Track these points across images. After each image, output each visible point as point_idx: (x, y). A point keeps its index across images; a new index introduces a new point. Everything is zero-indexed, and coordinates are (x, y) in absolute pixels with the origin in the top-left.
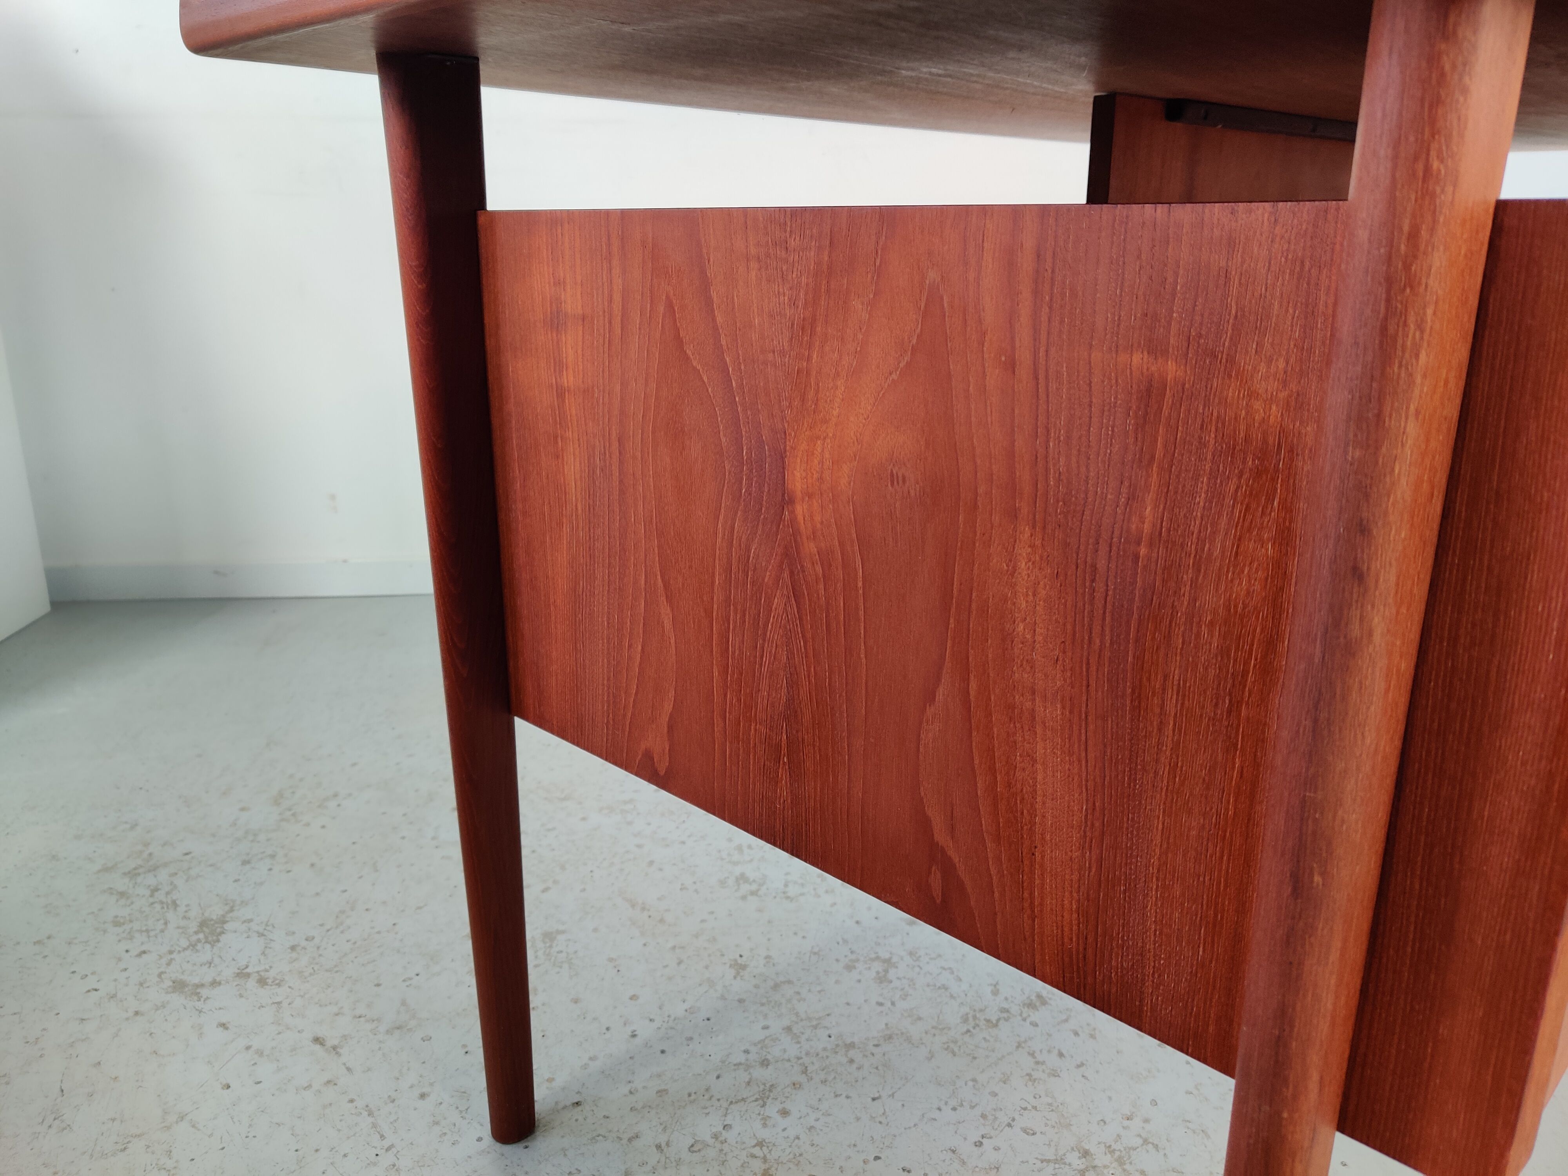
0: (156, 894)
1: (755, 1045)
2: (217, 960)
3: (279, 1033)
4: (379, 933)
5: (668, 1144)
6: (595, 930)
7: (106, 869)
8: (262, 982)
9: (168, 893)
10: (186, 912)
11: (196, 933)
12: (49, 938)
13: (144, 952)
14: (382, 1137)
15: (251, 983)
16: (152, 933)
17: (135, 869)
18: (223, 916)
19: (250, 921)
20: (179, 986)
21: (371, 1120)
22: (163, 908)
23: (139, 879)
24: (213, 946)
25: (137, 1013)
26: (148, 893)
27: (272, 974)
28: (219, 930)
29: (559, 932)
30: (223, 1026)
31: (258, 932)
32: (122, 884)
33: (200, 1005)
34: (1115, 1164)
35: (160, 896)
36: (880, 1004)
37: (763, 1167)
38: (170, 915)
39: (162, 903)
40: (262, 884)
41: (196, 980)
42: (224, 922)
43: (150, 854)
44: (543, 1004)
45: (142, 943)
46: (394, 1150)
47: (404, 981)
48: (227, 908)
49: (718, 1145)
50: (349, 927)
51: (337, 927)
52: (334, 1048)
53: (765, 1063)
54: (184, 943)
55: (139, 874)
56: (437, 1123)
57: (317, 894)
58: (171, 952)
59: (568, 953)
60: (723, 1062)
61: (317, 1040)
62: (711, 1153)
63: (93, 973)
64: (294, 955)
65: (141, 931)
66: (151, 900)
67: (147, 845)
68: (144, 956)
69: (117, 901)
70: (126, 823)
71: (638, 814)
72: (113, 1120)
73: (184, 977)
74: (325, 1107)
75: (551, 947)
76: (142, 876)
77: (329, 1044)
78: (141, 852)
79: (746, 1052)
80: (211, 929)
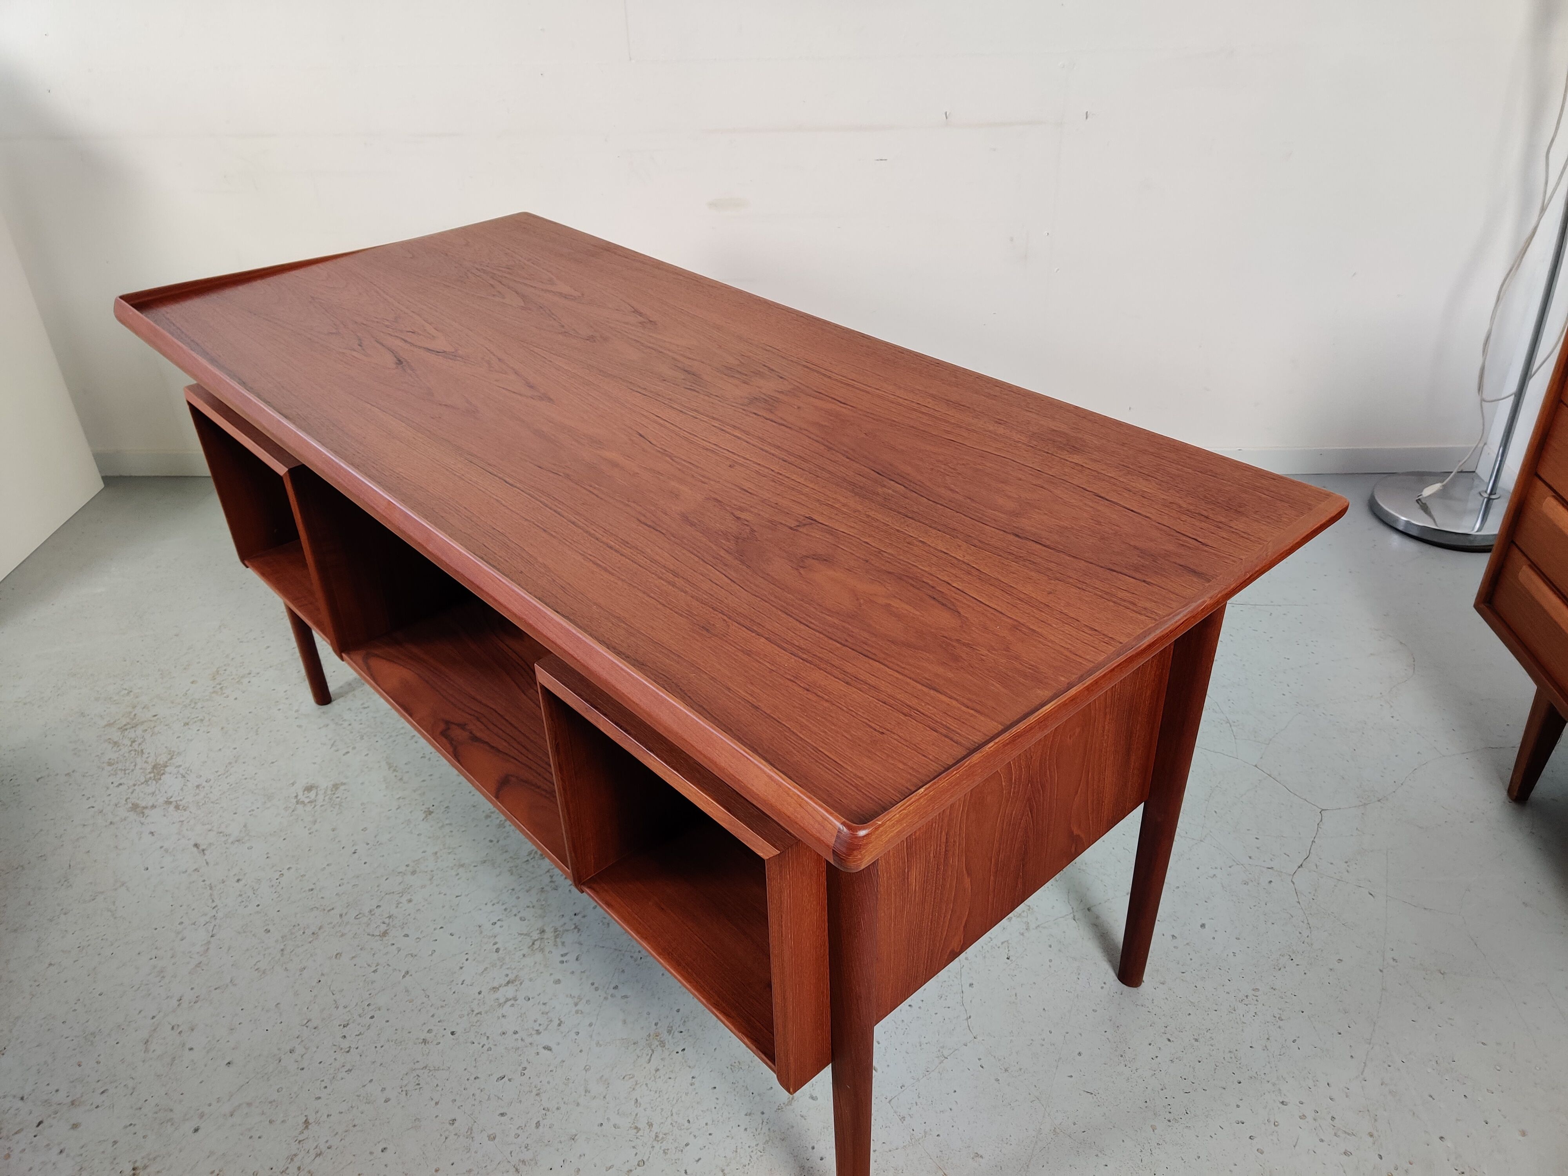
0: (134, 744)
1: (414, 861)
2: (157, 792)
3: (179, 840)
4: (246, 779)
5: (346, 914)
6: (362, 783)
7: (109, 725)
8: (177, 807)
9: (140, 744)
10: (147, 758)
11: (150, 773)
12: (73, 771)
13: (121, 784)
14: (213, 901)
15: (172, 808)
16: (127, 772)
17: (125, 725)
18: (166, 762)
19: (180, 766)
20: (135, 807)
21: (210, 891)
22: (135, 754)
23: (126, 733)
24: (157, 782)
25: (111, 823)
26: (129, 743)
27: (183, 802)
28: (162, 772)
29: (343, 783)
30: (152, 833)
31: (182, 775)
32: (116, 736)
33: (143, 820)
34: (553, 938)
35: (135, 746)
36: (491, 841)
37: (386, 928)
38: (138, 760)
39: (135, 750)
40: (191, 740)
41: (144, 804)
42: (166, 766)
43: (135, 715)
44: (316, 831)
45: (121, 779)
46: (216, 909)
47: (250, 811)
48: (169, 756)
49: (370, 916)
50: (231, 774)
51: (224, 774)
52: (203, 850)
53: (414, 873)
54: (143, 780)
55: (127, 729)
56: (241, 895)
57: (220, 749)
58: (134, 785)
59: (341, 799)
60: (393, 870)
61: (196, 845)
62: (365, 920)
63: (93, 797)
64: (197, 791)
65: (121, 770)
66: (131, 748)
67: (134, 707)
68: (120, 787)
69: (112, 748)
70: (126, 689)
72: (91, 883)
73: (138, 802)
74: (190, 883)
75: (334, 794)
76: (128, 731)
77: (201, 848)
78: (130, 713)
79: (407, 866)
80: (158, 771)
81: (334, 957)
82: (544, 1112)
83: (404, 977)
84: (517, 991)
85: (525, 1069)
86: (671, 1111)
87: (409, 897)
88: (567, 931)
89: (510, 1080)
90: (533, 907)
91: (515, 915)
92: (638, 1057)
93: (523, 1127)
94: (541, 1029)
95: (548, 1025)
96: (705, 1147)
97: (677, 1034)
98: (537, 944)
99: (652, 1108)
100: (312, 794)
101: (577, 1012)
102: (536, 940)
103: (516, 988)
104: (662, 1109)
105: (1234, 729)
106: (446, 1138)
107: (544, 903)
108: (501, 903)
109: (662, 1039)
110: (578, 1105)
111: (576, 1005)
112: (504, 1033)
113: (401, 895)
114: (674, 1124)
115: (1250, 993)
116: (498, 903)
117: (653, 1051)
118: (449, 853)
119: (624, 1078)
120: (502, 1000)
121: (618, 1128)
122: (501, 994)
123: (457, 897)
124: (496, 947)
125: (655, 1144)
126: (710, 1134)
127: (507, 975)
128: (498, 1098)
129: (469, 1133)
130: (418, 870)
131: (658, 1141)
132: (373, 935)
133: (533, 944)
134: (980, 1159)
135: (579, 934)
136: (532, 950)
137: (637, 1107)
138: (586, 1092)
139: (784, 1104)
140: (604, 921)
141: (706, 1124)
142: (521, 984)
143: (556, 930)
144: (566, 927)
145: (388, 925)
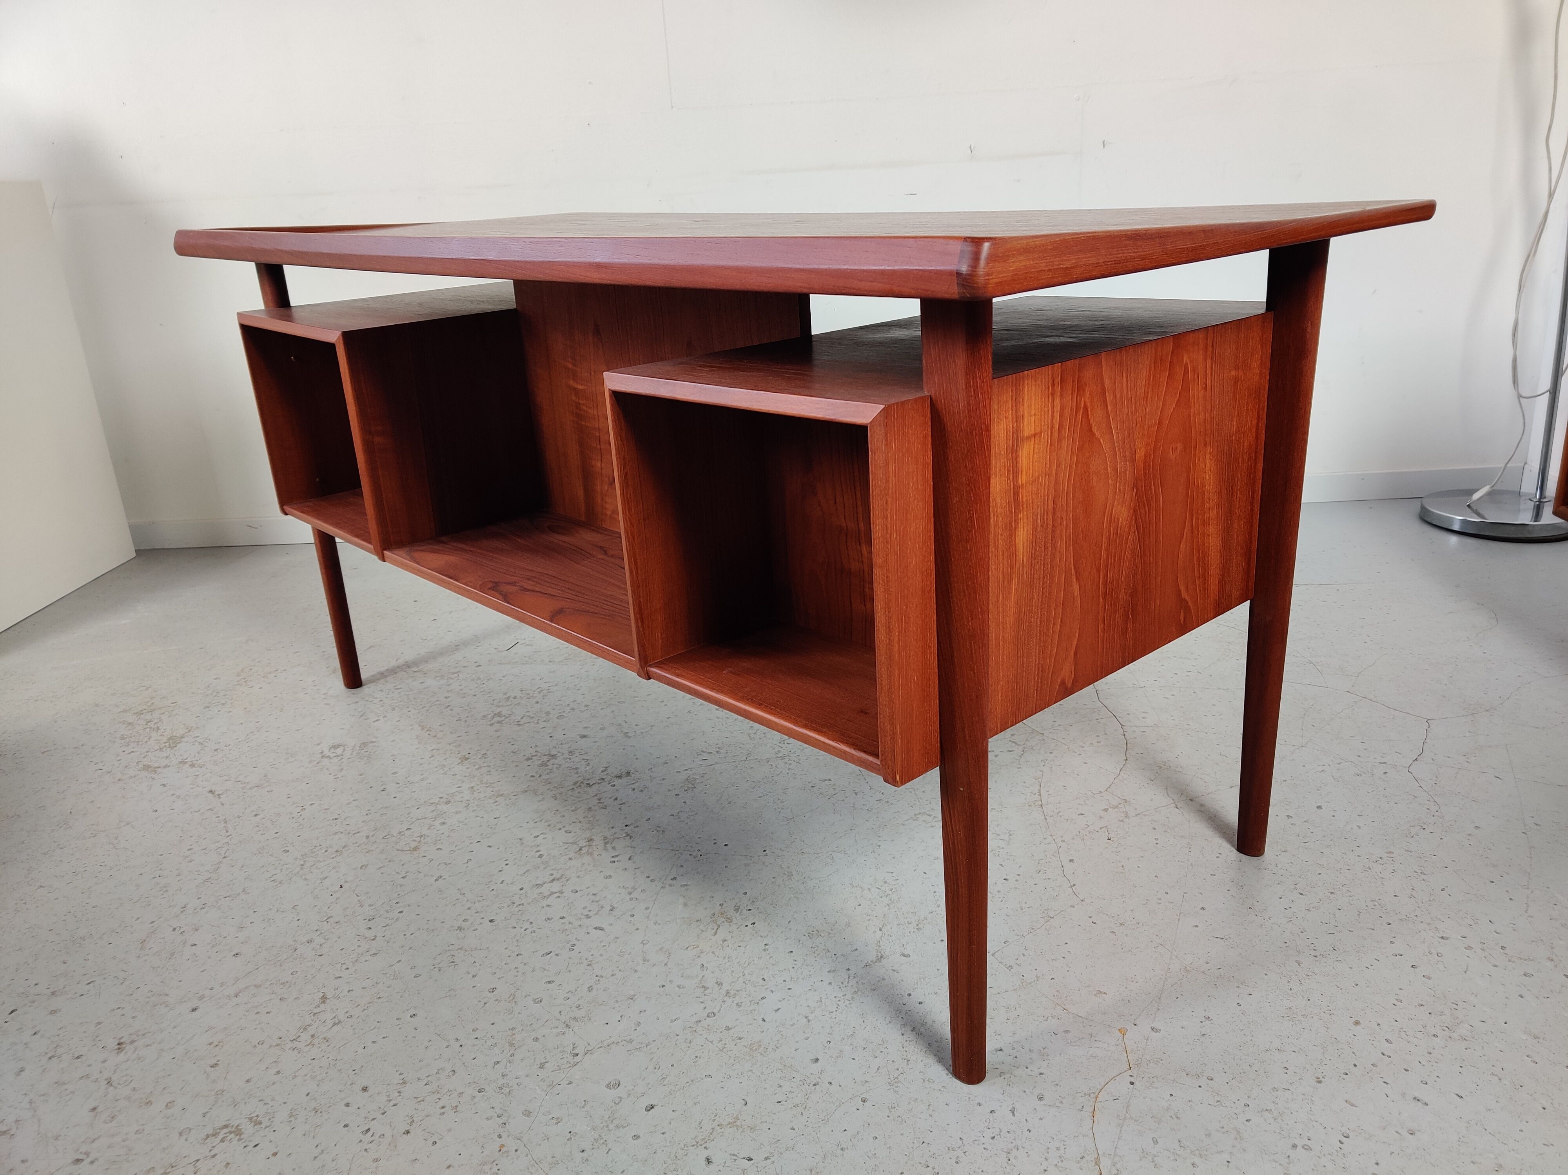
0: (149, 723)
1: (448, 795)
2: (172, 756)
3: (193, 788)
4: (268, 743)
5: (373, 836)
6: (393, 741)
7: (125, 711)
8: (192, 766)
9: (155, 723)
10: (163, 732)
11: (165, 743)
13: (133, 752)
14: (227, 832)
15: (187, 765)
16: (140, 743)
17: (142, 711)
18: (183, 734)
19: (198, 737)
20: (147, 768)
21: (225, 825)
22: (151, 730)
23: (142, 716)
24: (172, 749)
25: (119, 780)
26: (145, 723)
27: (200, 762)
28: (178, 741)
29: (372, 742)
30: (163, 785)
31: (199, 742)
32: (131, 718)
33: (154, 776)
34: (602, 844)
35: (151, 725)
36: (532, 776)
37: (417, 845)
38: (154, 734)
39: (151, 728)
40: (211, 718)
41: (156, 765)
42: (183, 738)
43: (153, 703)
45: (133, 748)
46: (230, 837)
47: (271, 765)
48: (187, 730)
49: (399, 837)
50: (252, 740)
51: (245, 740)
52: (219, 795)
53: (448, 803)
54: (157, 747)
57: (242, 724)
58: (147, 752)
59: (370, 752)
60: (425, 802)
61: (211, 792)
62: (394, 839)
63: (101, 762)
64: (215, 753)
65: (134, 742)
66: (146, 727)
67: (152, 698)
68: (132, 754)
69: (126, 727)
70: (144, 686)
71: (458, 680)
73: (150, 764)
74: (203, 819)
75: (362, 749)
76: (144, 714)
77: (217, 793)
78: (148, 702)
79: (441, 798)
80: (174, 742)
81: (359, 868)
82: (597, 978)
83: (437, 880)
84: (563, 886)
85: (574, 945)
86: (743, 972)
87: (442, 821)
88: (618, 838)
89: (557, 955)
90: (580, 822)
91: (560, 829)
92: (703, 931)
93: (574, 992)
94: (591, 914)
95: (599, 911)
96: (784, 999)
97: (744, 911)
98: (584, 850)
99: (721, 970)
100: (339, 751)
101: (631, 899)
102: (583, 847)
103: (563, 884)
104: (733, 971)
105: (1319, 668)
106: (485, 1003)
107: (591, 819)
108: (544, 821)
109: (729, 916)
110: (636, 971)
111: (630, 893)
112: (549, 919)
113: (433, 819)
114: (747, 982)
115: (1384, 855)
116: (541, 821)
117: (719, 926)
118: (487, 787)
119: (687, 948)
120: (546, 893)
121: (683, 988)
122: (545, 890)
123: (495, 818)
124: (538, 854)
125: (726, 999)
126: (789, 989)
127: (552, 875)
128: (544, 970)
129: (512, 997)
130: (452, 800)
131: (729, 997)
132: (403, 850)
133: (580, 849)
134: (1104, 996)
135: (632, 839)
136: (579, 854)
137: (703, 970)
138: (644, 961)
139: (872, 961)
140: (658, 829)
141: (784, 981)
142: (567, 880)
143: (605, 838)
144: (617, 836)
145: (420, 842)
